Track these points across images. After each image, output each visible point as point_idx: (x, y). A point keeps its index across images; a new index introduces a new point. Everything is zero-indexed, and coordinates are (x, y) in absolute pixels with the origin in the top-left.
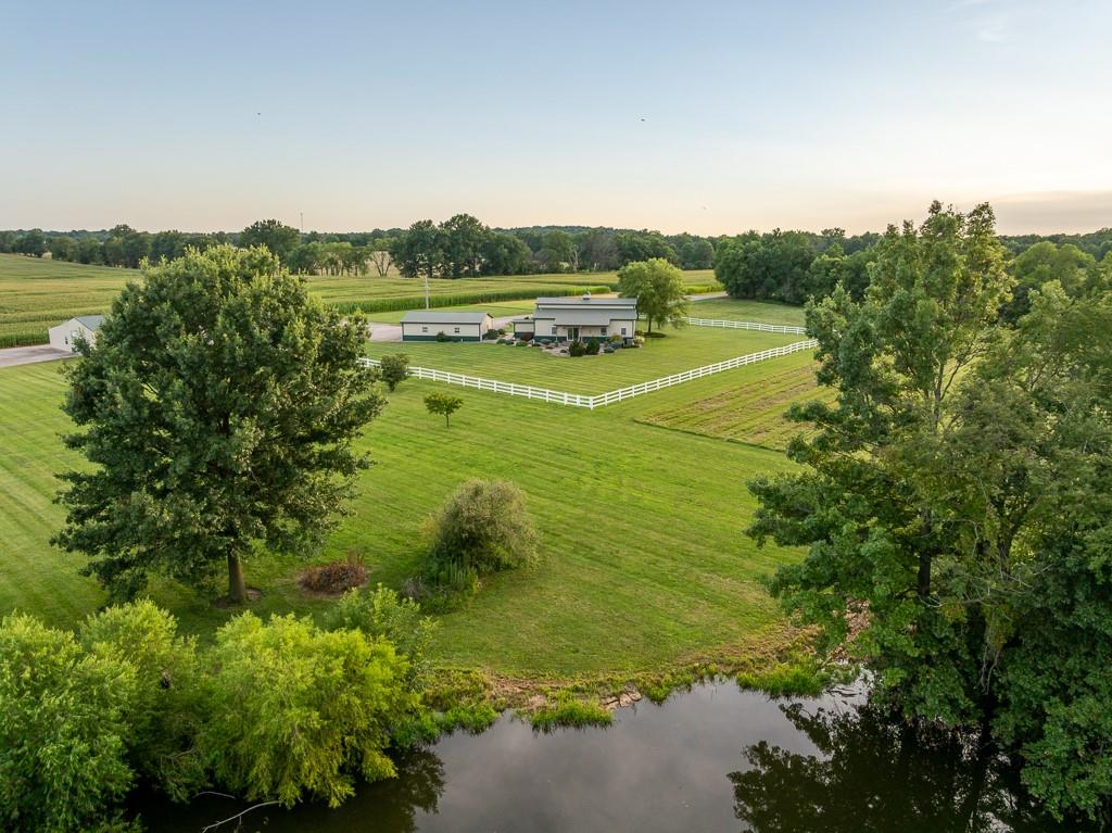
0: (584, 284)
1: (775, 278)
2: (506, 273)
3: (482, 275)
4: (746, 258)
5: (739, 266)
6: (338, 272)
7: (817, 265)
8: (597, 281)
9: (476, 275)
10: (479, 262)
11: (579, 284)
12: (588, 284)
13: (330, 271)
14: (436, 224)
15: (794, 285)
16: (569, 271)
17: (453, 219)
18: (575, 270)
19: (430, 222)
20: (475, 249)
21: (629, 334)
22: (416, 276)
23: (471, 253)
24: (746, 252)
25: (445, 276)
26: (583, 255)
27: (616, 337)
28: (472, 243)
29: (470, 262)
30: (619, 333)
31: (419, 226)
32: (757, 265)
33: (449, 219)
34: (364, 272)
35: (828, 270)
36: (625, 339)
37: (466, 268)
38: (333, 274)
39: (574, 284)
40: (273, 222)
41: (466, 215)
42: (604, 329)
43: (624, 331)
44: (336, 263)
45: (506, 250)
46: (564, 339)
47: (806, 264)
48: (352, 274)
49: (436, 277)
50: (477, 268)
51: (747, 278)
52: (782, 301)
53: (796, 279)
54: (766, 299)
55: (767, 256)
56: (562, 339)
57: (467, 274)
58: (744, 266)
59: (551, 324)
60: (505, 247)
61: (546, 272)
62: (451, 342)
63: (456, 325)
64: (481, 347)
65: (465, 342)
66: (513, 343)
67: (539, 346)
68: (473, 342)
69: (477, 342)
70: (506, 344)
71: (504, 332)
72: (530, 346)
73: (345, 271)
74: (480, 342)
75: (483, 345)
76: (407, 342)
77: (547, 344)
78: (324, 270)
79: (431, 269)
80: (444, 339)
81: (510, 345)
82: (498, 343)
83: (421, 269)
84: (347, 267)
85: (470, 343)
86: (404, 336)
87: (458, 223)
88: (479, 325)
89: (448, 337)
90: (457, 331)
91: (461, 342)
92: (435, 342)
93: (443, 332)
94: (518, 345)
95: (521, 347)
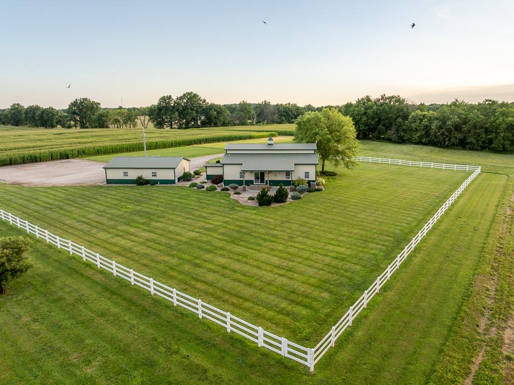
0: (260, 131)
1: (383, 125)
2: (216, 125)
3: (202, 127)
4: (366, 113)
5: (361, 118)
6: (120, 127)
7: (413, 117)
8: (269, 130)
9: (198, 127)
10: (200, 119)
11: (258, 131)
12: (263, 131)
13: (116, 126)
14: (174, 98)
15: (397, 130)
16: (251, 124)
17: (184, 95)
18: (254, 123)
19: (170, 96)
20: (197, 112)
21: (312, 177)
22: (163, 128)
23: (195, 114)
24: (366, 109)
25: (180, 128)
26: (259, 115)
27: (300, 182)
28: (195, 109)
29: (194, 119)
30: (303, 177)
31: (163, 99)
32: (373, 118)
33: (182, 95)
34: (134, 126)
35: (421, 120)
36: (309, 182)
37: (193, 123)
38: (118, 127)
39: (255, 131)
40: (86, 99)
41: (191, 93)
42: (288, 173)
43: (307, 174)
44: (119, 121)
45: (215, 113)
46: (251, 182)
47: (405, 117)
48: (128, 127)
49: (174, 128)
50: (199, 122)
51: (366, 125)
52: (389, 140)
53: (399, 126)
54: (379, 139)
55: (379, 111)
56: (249, 183)
57: (193, 127)
58: (364, 118)
59: (238, 169)
60: (215, 110)
61: (239, 125)
62: (149, 185)
63: (154, 170)
64: (177, 189)
65: (162, 185)
66: (203, 187)
67: (227, 190)
68: (169, 185)
69: (173, 185)
70: (197, 188)
71: (199, 174)
72: (219, 190)
73: (124, 125)
74: (175, 185)
75: (179, 187)
76: (110, 185)
77: (235, 188)
78: (113, 125)
79: (172, 124)
80: (142, 183)
81: (201, 188)
82: (190, 187)
83: (166, 124)
84: (125, 123)
85: (167, 185)
86: (107, 180)
87: (187, 97)
88: (174, 169)
89: (146, 180)
90: (154, 175)
91: (157, 185)
92: (135, 185)
93: (141, 176)
94: (208, 190)
95: (211, 192)
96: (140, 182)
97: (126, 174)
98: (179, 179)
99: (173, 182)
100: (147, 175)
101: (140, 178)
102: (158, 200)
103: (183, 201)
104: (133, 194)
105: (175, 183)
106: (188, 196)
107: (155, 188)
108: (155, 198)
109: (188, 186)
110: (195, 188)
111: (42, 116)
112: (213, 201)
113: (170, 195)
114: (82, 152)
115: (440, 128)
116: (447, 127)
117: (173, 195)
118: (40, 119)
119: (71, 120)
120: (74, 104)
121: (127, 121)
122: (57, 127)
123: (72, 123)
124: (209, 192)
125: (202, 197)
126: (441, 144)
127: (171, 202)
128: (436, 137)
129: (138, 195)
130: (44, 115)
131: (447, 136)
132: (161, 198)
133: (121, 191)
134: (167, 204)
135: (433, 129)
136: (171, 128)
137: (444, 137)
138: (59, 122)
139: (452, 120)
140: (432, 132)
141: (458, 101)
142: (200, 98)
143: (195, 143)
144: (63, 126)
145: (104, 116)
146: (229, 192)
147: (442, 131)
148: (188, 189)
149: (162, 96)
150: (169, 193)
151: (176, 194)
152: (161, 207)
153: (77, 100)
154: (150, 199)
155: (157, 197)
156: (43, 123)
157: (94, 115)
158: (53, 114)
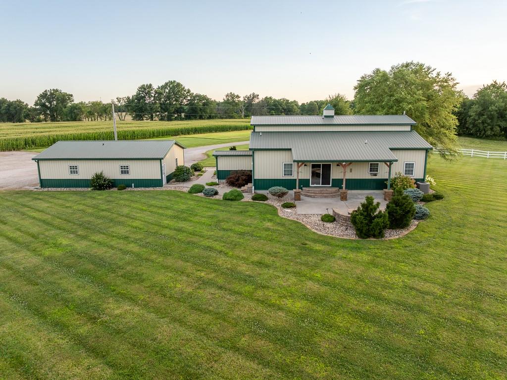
3: (186, 119)
6: (95, 120)
9: (182, 119)
13: (90, 119)
14: (155, 87)
16: (240, 118)
17: (166, 84)
19: (151, 85)
21: (419, 172)
22: (143, 120)
25: (161, 120)
26: (247, 109)
29: (178, 112)
31: (143, 88)
33: (163, 84)
34: (110, 119)
36: (416, 182)
37: (176, 115)
38: (92, 120)
40: (57, 91)
41: (174, 81)
43: (409, 168)
44: (93, 114)
48: (103, 121)
49: (155, 120)
50: (183, 115)
56: (303, 184)
57: (176, 119)
59: (282, 159)
61: (226, 118)
62: (115, 189)
63: (124, 161)
64: (167, 197)
65: (139, 189)
66: (216, 193)
67: (264, 198)
68: (151, 189)
69: (158, 189)
70: (205, 194)
71: (200, 170)
72: (247, 198)
73: (99, 118)
74: (163, 189)
75: (169, 193)
76: (46, 189)
77: (281, 195)
78: (87, 119)
79: (152, 116)
80: (103, 185)
81: (212, 195)
82: (190, 192)
83: (146, 116)
84: (100, 116)
85: (147, 189)
86: (41, 180)
87: (169, 86)
88: (160, 159)
89: (110, 181)
90: (125, 170)
91: (129, 189)
92: (89, 189)
93: (101, 173)
94: (226, 198)
95: (233, 203)
96: (100, 184)
97: (74, 170)
98: (169, 179)
99: (157, 183)
100: (112, 171)
101: (99, 177)
102: (130, 222)
103: (182, 224)
104: (81, 207)
105: (161, 185)
106: (191, 213)
107: (125, 195)
108: (123, 219)
109: (186, 190)
110: (199, 194)
111: (9, 109)
112: (249, 225)
113: (155, 210)
114: (30, 142)
115: (480, 114)
116: (489, 113)
117: (161, 211)
118: (7, 113)
119: (41, 113)
120: (44, 96)
121: (102, 113)
122: (25, 121)
123: (42, 117)
124: (230, 202)
125: (222, 216)
126: (480, 134)
127: (156, 228)
128: (474, 125)
129: (90, 210)
130: (11, 109)
131: (489, 124)
132: (134, 219)
133: (60, 202)
134: (148, 233)
135: (471, 116)
136: (152, 120)
137: (486, 125)
138: (27, 116)
139: (497, 104)
140: (469, 120)
141: (496, 83)
142: (184, 88)
143: (182, 134)
144: (32, 121)
145: (76, 109)
146: (269, 202)
147: (482, 118)
148: (188, 196)
149: (142, 84)
150: (152, 205)
151: (167, 208)
152: (135, 241)
153: (46, 91)
154: (111, 220)
155: (127, 216)
156: (10, 117)
157: (65, 107)
158: (21, 107)
